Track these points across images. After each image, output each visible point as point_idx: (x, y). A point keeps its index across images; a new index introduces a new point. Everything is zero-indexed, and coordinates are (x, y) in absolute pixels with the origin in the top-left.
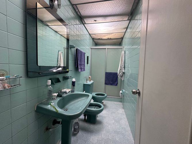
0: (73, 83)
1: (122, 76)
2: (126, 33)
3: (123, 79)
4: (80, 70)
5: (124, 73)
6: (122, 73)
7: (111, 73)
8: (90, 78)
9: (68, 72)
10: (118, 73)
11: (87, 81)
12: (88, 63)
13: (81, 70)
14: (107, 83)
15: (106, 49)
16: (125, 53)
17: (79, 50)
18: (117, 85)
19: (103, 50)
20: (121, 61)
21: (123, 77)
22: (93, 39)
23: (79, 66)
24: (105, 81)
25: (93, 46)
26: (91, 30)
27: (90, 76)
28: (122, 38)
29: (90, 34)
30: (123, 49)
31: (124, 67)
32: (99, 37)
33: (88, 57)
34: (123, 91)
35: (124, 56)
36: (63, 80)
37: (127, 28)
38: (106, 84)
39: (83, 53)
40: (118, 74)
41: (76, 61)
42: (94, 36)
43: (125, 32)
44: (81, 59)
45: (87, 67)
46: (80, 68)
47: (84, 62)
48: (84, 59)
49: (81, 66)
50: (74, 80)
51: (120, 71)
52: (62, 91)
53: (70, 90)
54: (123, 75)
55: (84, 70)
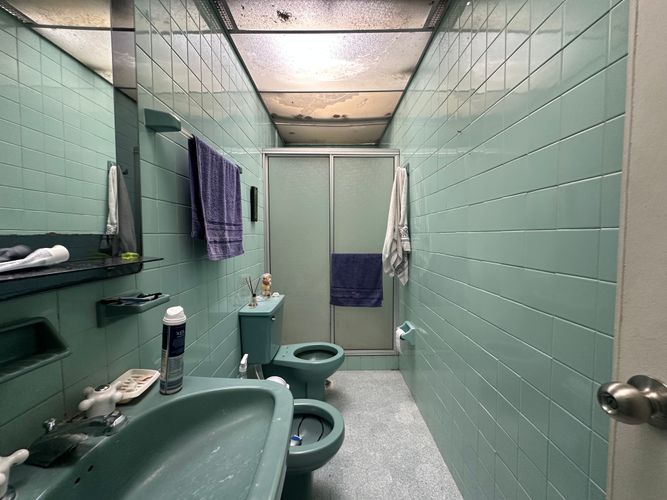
0: (174, 339)
1: (401, 266)
2: (408, 93)
3: (403, 281)
4: (214, 252)
5: (408, 255)
6: (400, 255)
7: (354, 256)
8: (266, 283)
9: (136, 268)
10: (385, 256)
11: (254, 301)
12: (254, 218)
13: (224, 249)
14: (340, 300)
15: (332, 158)
16: (408, 175)
17: (204, 147)
18: (378, 303)
19: (318, 162)
20: (396, 207)
21: (406, 271)
22: (273, 117)
23: (207, 232)
24: (332, 291)
25: (274, 146)
26: (263, 68)
27: (267, 275)
28: (389, 119)
29: (258, 93)
30: (396, 157)
31: (409, 230)
32: (297, 111)
33: (253, 191)
34: (406, 328)
35: (405, 186)
36: (99, 324)
37: (414, 72)
38: (335, 301)
39: (229, 165)
40: (384, 260)
41: (193, 206)
42: (276, 103)
43: (405, 92)
44: (221, 197)
45: (252, 236)
46: (217, 239)
47: (239, 210)
48: (238, 199)
49: (223, 229)
50: (175, 314)
51: (394, 249)
52: (86, 404)
53: (156, 375)
54: (403, 262)
55: (239, 250)
